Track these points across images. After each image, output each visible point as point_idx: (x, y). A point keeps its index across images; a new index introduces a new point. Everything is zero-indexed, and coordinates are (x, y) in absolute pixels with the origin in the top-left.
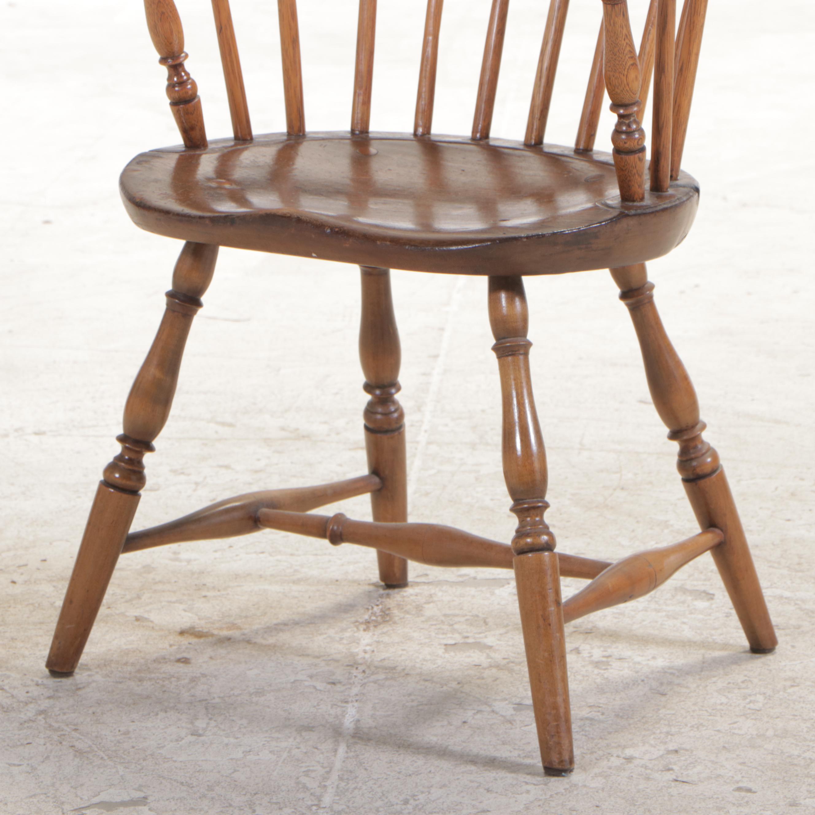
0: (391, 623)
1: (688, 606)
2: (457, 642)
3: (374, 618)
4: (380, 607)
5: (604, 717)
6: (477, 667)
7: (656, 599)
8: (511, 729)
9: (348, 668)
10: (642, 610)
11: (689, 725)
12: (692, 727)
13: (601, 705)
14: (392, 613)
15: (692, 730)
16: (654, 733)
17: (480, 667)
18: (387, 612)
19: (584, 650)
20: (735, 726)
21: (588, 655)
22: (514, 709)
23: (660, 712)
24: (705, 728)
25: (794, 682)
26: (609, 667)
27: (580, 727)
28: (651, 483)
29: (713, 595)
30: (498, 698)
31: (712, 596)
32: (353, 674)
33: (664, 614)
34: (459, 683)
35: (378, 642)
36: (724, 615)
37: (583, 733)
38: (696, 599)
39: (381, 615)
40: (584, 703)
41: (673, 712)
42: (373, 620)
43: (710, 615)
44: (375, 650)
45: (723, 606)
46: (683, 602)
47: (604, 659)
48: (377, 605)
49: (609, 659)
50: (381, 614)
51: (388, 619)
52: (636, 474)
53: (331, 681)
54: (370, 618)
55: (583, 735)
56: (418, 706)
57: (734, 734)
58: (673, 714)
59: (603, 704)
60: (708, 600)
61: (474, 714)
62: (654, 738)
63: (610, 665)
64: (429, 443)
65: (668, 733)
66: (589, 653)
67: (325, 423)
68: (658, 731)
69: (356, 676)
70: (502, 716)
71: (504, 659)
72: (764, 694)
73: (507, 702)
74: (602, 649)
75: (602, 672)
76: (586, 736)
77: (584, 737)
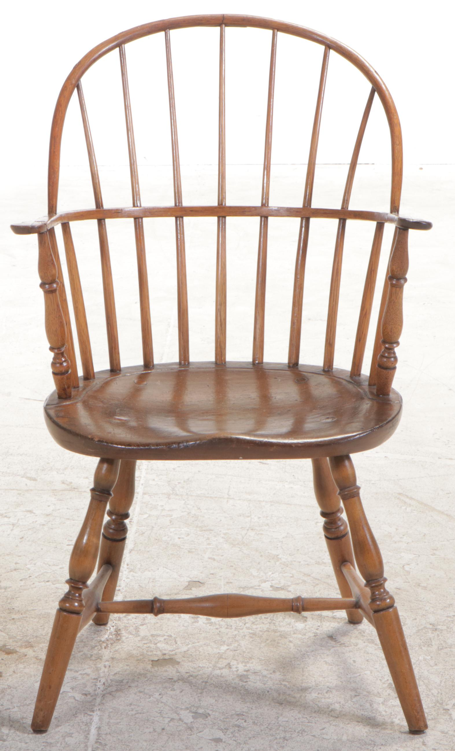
0: (120, 641)
1: (292, 627)
2: (159, 658)
4: (115, 627)
5: (246, 724)
7: (274, 622)
8: (191, 735)
10: (266, 631)
11: (297, 731)
12: (298, 732)
13: (244, 714)
14: (122, 633)
15: (298, 735)
16: (276, 739)
17: (173, 680)
18: (119, 632)
19: (233, 665)
21: (236, 669)
22: (193, 717)
23: (279, 719)
24: (306, 734)
26: (248, 680)
27: (232, 733)
28: (268, 524)
30: (183, 707)
31: (305, 618)
33: (278, 634)
34: (160, 695)
37: (234, 738)
38: (297, 621)
39: (115, 635)
40: (234, 712)
41: (287, 720)
43: (305, 635)
44: (111, 665)
46: (289, 624)
47: (245, 673)
49: (248, 673)
50: (115, 633)
51: (119, 638)
52: (259, 518)
53: (84, 692)
55: (234, 740)
58: (287, 721)
59: (245, 712)
60: (304, 622)
61: (169, 722)
62: (276, 743)
63: (249, 678)
65: (284, 739)
66: (236, 668)
68: (278, 737)
69: (99, 688)
70: (186, 723)
71: (187, 674)
73: (188, 711)
74: (244, 664)
75: (244, 684)
76: (236, 741)
77: (234, 742)
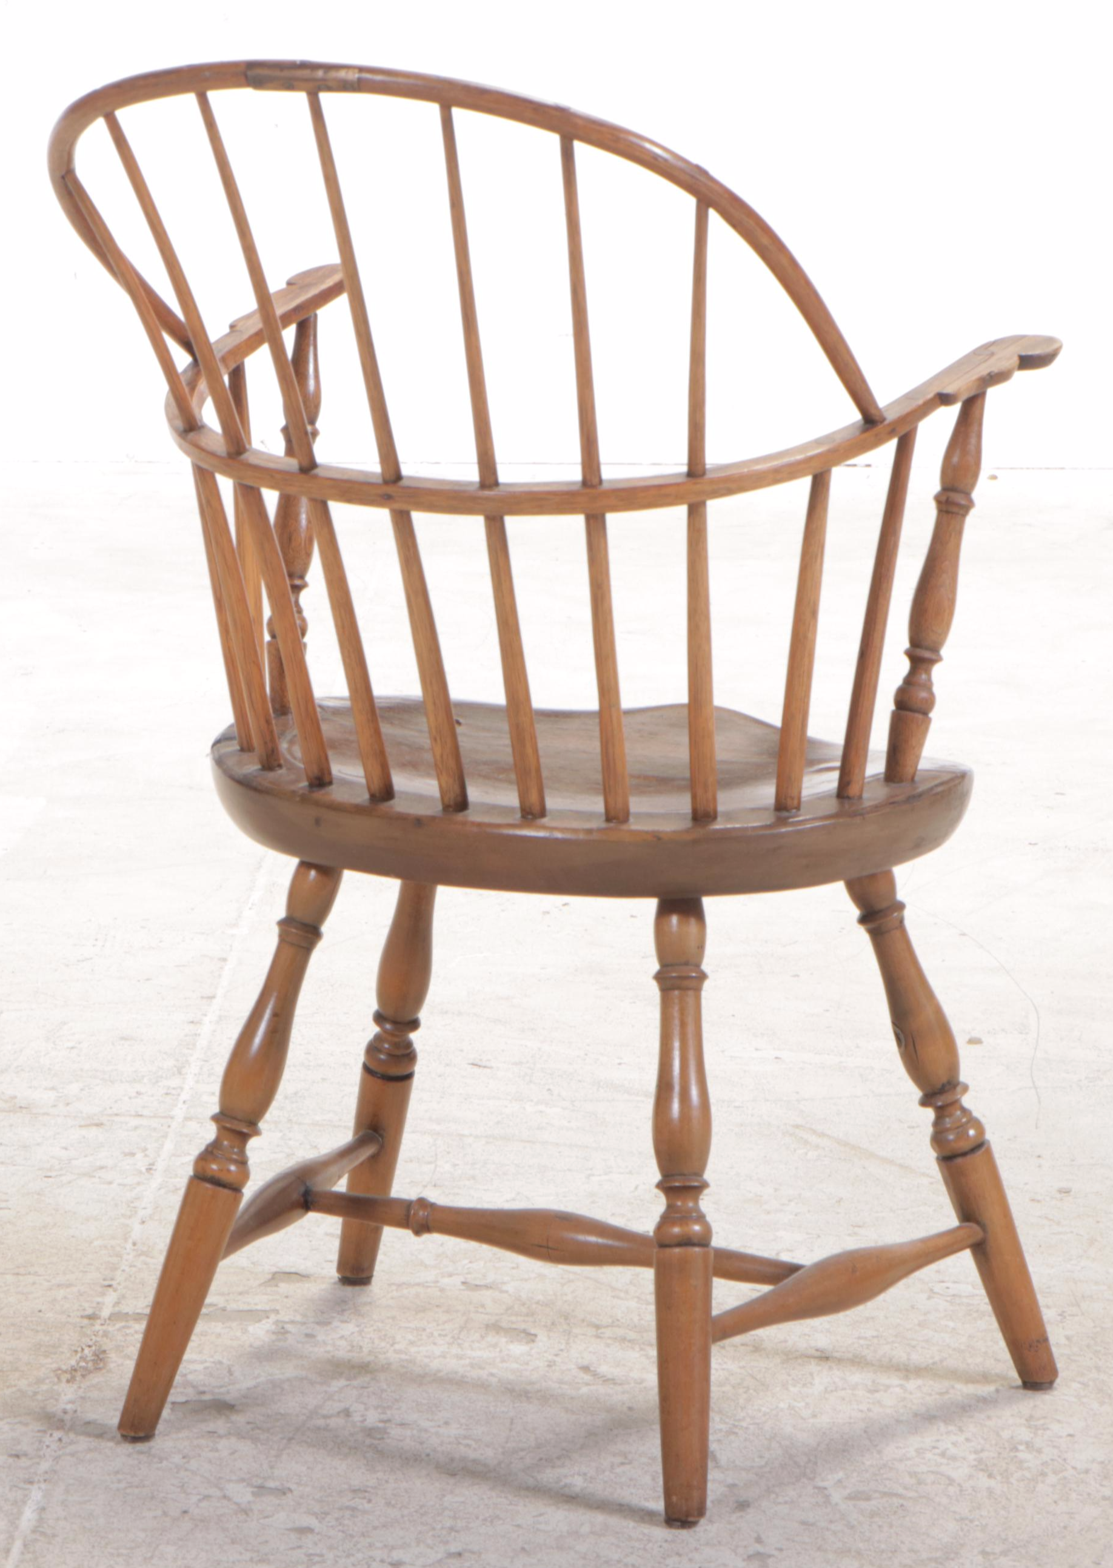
0: (104, 1371)
1: (501, 1351)
2: (189, 1399)
3: (83, 1364)
4: (93, 1348)
5: (370, 1505)
6: (211, 1434)
7: (460, 1341)
8: (246, 1521)
9: (39, 1434)
10: (439, 1357)
11: (481, 1518)
12: (485, 1520)
13: (369, 1489)
14: (108, 1357)
15: (484, 1524)
16: (434, 1529)
17: (216, 1435)
18: (101, 1356)
19: (356, 1411)
20: (541, 1519)
21: (361, 1419)
22: (253, 1494)
23: (446, 1499)
24: (501, 1522)
25: (626, 1458)
26: (385, 1436)
27: (337, 1519)
28: (473, 1177)
29: (535, 1335)
30: (234, 1478)
31: (533, 1337)
32: (44, 1442)
33: (467, 1361)
34: (184, 1457)
35: (83, 1398)
36: (546, 1363)
37: (340, 1528)
38: (512, 1342)
39: (93, 1360)
40: (346, 1486)
41: (462, 1499)
42: (81, 1367)
43: (527, 1364)
44: (79, 1409)
45: (545, 1352)
46: (495, 1346)
47: (381, 1425)
48: (90, 1346)
49: (387, 1425)
50: (93, 1358)
51: (101, 1365)
52: (455, 1165)
53: (13, 1452)
54: (78, 1364)
55: (339, 1531)
56: (126, 1488)
57: (538, 1530)
58: (463, 1502)
59: (372, 1487)
60: (527, 1343)
61: (200, 1501)
62: (434, 1536)
63: (388, 1433)
64: (187, 1119)
65: (452, 1529)
66: (363, 1416)
67: (53, 1088)
68: (439, 1526)
69: (48, 1446)
70: (236, 1503)
71: (248, 1423)
72: (585, 1474)
73: (245, 1484)
74: (379, 1410)
75: (376, 1442)
76: (343, 1532)
77: (340, 1534)
